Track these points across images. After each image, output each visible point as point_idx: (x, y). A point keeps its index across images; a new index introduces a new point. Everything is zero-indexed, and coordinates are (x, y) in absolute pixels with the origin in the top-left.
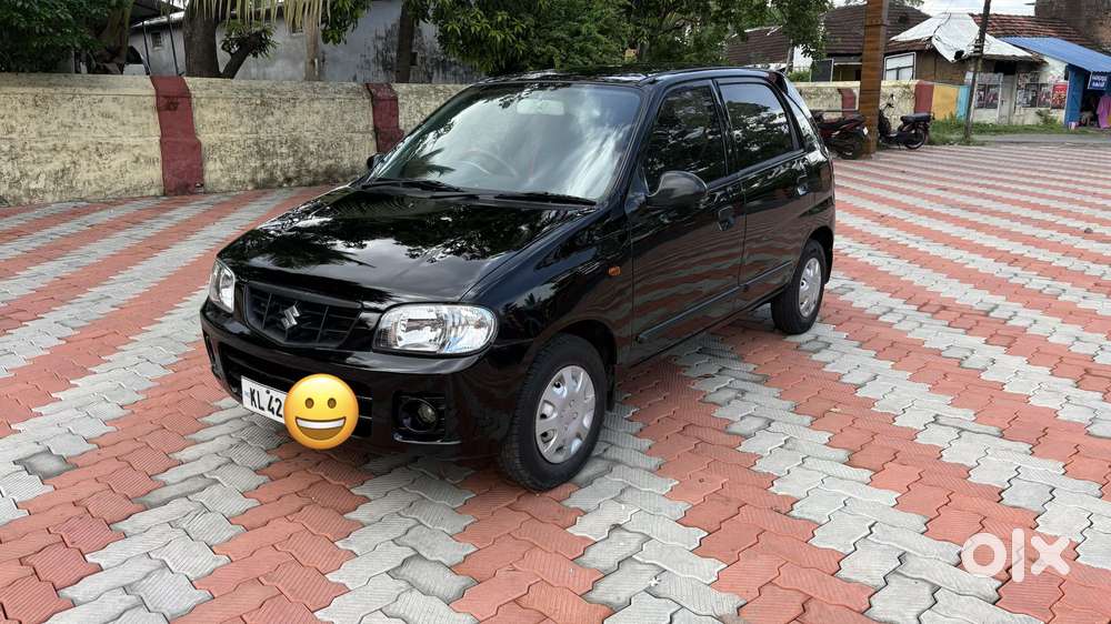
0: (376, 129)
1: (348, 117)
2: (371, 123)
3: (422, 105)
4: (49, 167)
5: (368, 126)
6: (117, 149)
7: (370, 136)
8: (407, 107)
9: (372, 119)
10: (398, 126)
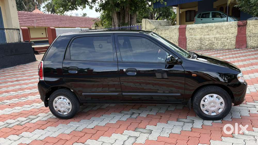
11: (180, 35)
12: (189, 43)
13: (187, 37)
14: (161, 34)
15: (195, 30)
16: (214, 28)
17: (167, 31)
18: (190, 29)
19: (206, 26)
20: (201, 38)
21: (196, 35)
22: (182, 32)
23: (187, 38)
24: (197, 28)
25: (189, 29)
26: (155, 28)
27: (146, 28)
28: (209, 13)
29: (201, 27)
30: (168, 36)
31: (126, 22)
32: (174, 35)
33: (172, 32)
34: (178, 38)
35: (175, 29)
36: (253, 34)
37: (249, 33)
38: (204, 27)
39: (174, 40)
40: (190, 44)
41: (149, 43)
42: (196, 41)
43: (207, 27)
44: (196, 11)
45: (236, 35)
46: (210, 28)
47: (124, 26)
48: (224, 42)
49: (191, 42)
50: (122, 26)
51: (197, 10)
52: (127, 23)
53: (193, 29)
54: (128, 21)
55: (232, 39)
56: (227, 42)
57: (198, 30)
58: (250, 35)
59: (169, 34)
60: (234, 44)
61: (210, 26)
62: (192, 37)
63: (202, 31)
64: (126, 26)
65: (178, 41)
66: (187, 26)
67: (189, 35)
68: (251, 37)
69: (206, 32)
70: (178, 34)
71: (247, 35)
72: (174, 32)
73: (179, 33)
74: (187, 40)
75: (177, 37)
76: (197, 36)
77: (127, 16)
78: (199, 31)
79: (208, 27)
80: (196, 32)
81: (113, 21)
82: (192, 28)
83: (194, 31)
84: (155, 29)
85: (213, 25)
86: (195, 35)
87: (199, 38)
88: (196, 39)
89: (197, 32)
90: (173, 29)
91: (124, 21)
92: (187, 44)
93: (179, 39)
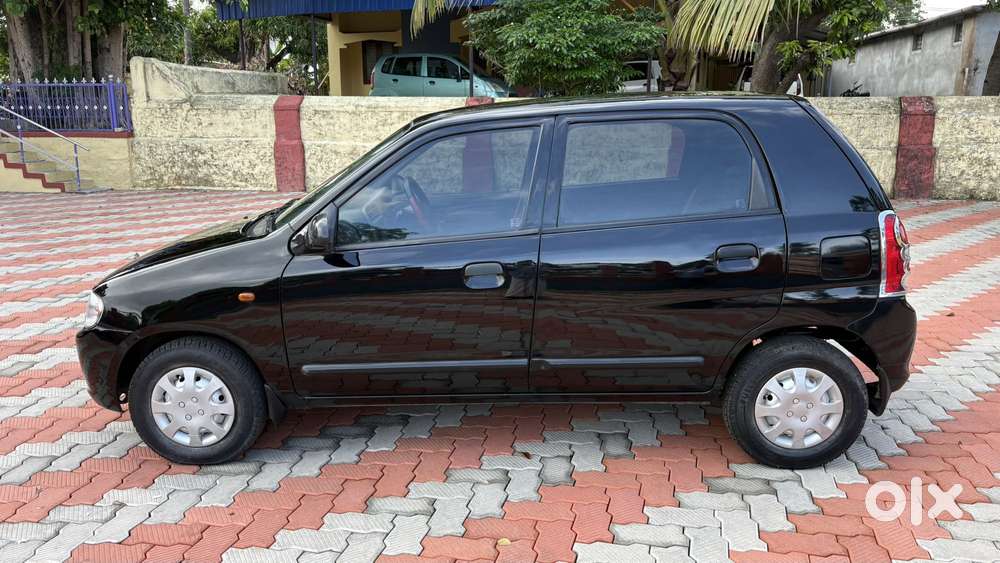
0: (900, 146)
1: (865, 133)
2: (896, 140)
3: (972, 120)
4: (584, 168)
5: (890, 143)
6: (635, 156)
7: (890, 153)
8: (948, 122)
9: (897, 134)
10: (931, 143)
11: (278, 134)
12: (313, 167)
13: (307, 144)
14: (211, 124)
15: (332, 118)
16: (395, 115)
17: (234, 116)
18: (316, 112)
19: (368, 108)
20: (355, 149)
21: (337, 136)
22: (288, 122)
23: (306, 147)
24: (338, 112)
25: (311, 110)
26: (185, 97)
27: (148, 96)
28: (420, 59)
29: (351, 108)
30: (239, 133)
31: (73, 61)
32: (259, 130)
33: (252, 118)
34: (273, 145)
35: (262, 108)
36: (512, 146)
37: (501, 142)
38: (363, 109)
39: (261, 153)
40: (319, 169)
41: (166, 159)
42: (337, 161)
43: (372, 109)
44: (396, 45)
45: (463, 146)
46: (382, 114)
47: (60, 81)
48: (429, 170)
49: (320, 160)
50: (51, 81)
51: (400, 45)
52: (76, 68)
53: (326, 114)
54: (83, 60)
55: (453, 159)
56: (439, 170)
57: (345, 119)
58: (502, 149)
59: (240, 126)
60: (458, 179)
61: (382, 107)
62: (324, 142)
63: (357, 125)
64: (70, 81)
65: (273, 157)
66: (304, 101)
67: (312, 134)
68: (506, 157)
69: (370, 128)
70: (272, 130)
71: (495, 149)
72: (261, 122)
73: (278, 124)
74: (307, 155)
75: (269, 140)
76: (341, 140)
77: (74, 36)
78: (346, 121)
79: (376, 111)
80: (337, 128)
81: (11, 54)
82: (323, 109)
83: (331, 121)
84: (186, 101)
85: (392, 104)
86: (334, 138)
87: (349, 149)
88: (336, 153)
89: (340, 127)
90: (254, 107)
91: (65, 58)
92: (308, 169)
93: (277, 148)
